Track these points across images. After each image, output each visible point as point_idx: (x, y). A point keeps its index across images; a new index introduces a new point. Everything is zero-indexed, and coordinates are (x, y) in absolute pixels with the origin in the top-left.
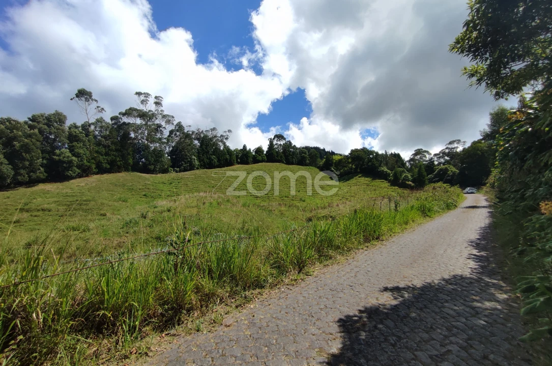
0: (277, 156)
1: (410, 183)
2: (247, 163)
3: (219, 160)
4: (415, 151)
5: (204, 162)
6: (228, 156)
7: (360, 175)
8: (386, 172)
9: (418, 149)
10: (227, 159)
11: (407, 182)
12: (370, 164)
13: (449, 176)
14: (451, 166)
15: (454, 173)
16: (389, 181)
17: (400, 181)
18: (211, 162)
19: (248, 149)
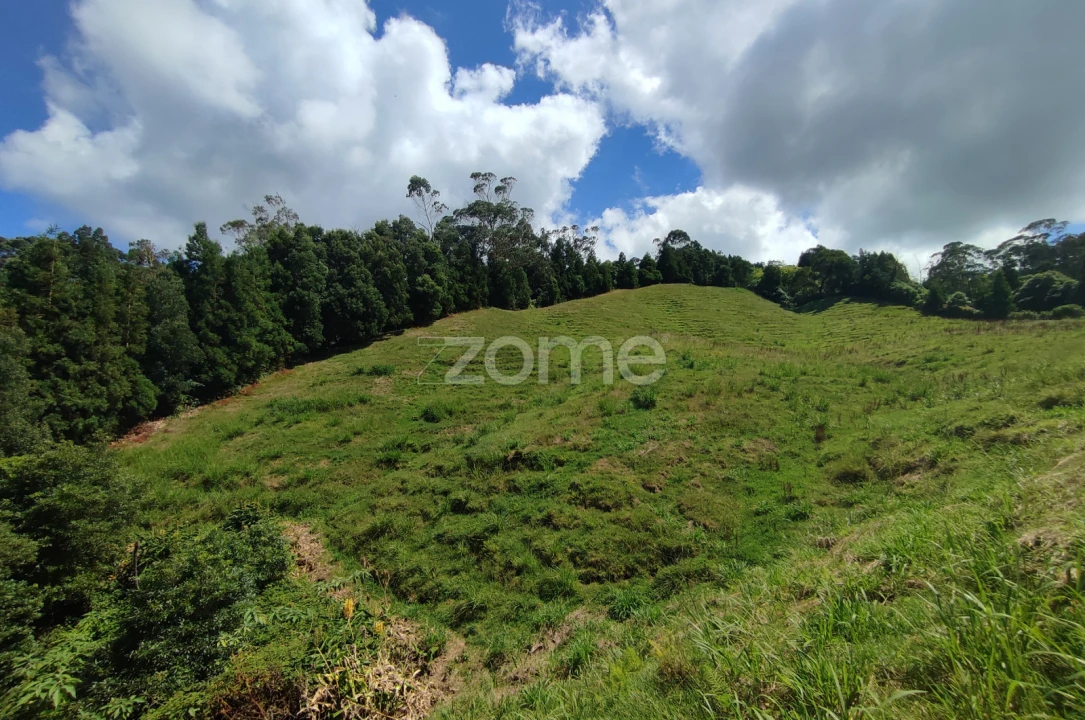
0: (680, 272)
1: (968, 308)
2: (631, 286)
3: (587, 284)
4: (945, 247)
5: (565, 288)
6: (600, 276)
7: (847, 299)
8: (907, 290)
9: (953, 244)
10: (598, 280)
11: (963, 308)
12: (867, 277)
13: (1056, 292)
14: (1057, 273)
15: (1068, 286)
16: (917, 307)
17: (945, 306)
18: (575, 286)
19: (628, 259)
